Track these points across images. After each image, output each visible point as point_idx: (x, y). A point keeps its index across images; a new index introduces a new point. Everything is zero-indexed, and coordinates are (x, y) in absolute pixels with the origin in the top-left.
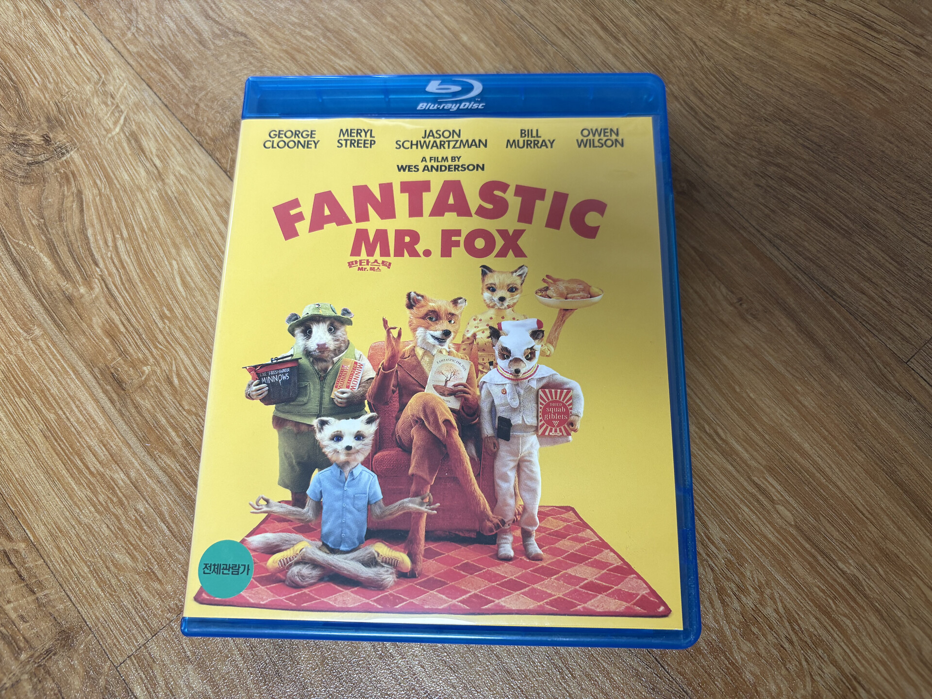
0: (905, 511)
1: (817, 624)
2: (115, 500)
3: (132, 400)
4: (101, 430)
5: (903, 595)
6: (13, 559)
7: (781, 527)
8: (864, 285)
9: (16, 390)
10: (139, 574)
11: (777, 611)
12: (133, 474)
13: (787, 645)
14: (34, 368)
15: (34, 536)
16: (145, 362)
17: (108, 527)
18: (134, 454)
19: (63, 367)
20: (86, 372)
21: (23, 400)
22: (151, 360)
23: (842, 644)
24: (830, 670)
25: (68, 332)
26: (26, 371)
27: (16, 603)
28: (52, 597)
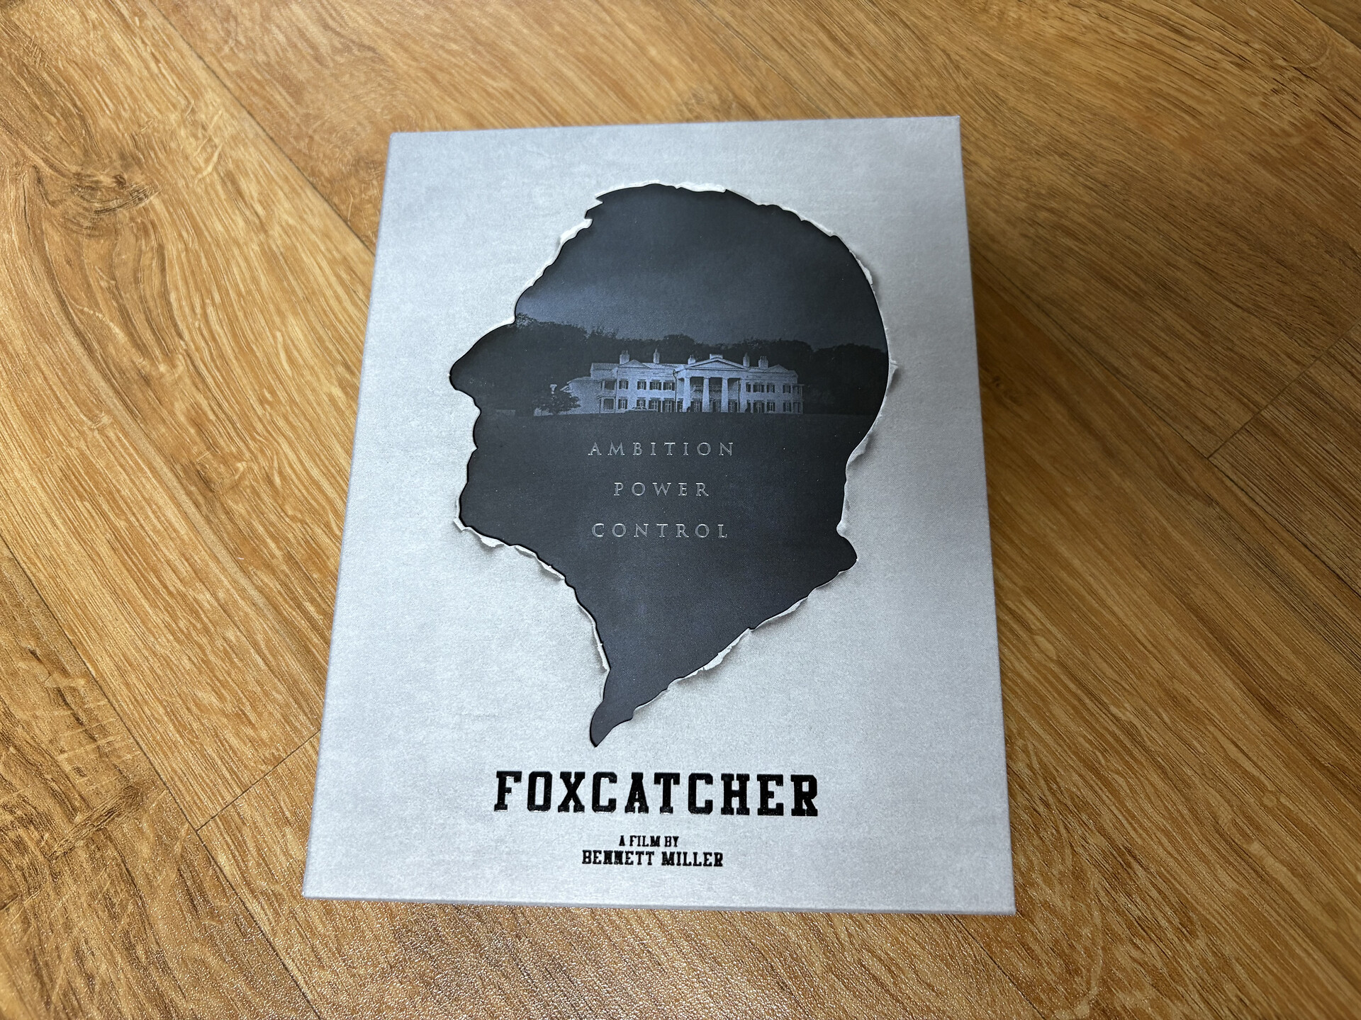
0: (1200, 644)
1: (1080, 782)
2: (199, 626)
3: (222, 504)
4: (183, 541)
5: (1194, 748)
6: (69, 699)
7: (1040, 663)
8: (1157, 361)
9: (77, 491)
10: (227, 716)
11: (1030, 767)
12: (221, 595)
13: (1041, 809)
14: (100, 464)
15: (97, 670)
16: (239, 457)
17: (190, 659)
18: (224, 570)
19: (137, 463)
20: (166, 470)
21: (86, 503)
22: (248, 455)
23: (1113, 808)
24: (1096, 841)
25: (144, 420)
26: (89, 468)
27: (71, 753)
28: (117, 746)
